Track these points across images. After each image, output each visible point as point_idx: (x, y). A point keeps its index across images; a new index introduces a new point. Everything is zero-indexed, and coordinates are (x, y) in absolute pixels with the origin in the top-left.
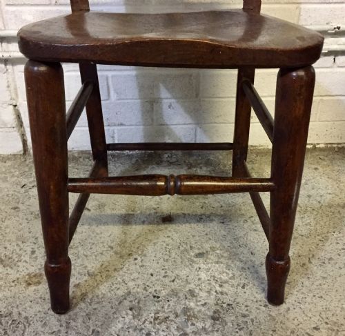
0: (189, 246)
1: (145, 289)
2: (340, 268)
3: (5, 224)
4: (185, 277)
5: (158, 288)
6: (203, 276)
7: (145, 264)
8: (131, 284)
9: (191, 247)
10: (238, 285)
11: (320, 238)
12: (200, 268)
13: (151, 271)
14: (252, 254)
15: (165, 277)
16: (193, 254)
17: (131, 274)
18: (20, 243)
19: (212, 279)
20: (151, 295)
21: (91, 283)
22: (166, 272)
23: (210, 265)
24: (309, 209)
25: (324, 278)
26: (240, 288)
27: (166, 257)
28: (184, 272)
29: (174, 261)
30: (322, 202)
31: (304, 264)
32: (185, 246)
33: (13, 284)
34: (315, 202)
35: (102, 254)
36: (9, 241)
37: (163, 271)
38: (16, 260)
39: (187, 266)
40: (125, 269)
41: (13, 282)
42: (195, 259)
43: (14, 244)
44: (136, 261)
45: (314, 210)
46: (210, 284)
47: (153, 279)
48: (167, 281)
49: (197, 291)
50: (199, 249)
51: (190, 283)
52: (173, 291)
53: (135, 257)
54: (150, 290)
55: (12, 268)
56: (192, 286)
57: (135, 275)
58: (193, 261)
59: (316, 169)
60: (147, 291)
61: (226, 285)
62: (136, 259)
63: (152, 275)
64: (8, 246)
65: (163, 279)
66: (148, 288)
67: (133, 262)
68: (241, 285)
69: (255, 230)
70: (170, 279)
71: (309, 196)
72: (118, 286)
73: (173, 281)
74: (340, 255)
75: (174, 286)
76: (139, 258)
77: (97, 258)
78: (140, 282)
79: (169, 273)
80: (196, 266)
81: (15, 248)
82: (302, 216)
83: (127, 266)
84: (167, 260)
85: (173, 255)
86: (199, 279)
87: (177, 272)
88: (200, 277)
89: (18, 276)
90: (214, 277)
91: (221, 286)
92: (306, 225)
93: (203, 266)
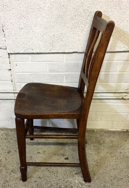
0: (73, 170)
1: (57, 184)
2: (124, 182)
3: (13, 157)
4: (70, 181)
5: (61, 185)
6: (76, 181)
7: (57, 175)
8: (52, 182)
9: (74, 170)
10: (88, 186)
11: (120, 170)
12: (76, 179)
13: (59, 178)
14: (94, 174)
15: (64, 181)
16: (74, 173)
17: (53, 179)
18: (18, 164)
19: (79, 183)
20: (59, 187)
21: (40, 181)
22: (64, 179)
23: (79, 178)
24: (119, 158)
25: (117, 185)
26: (88, 187)
27: (65, 174)
28: (70, 179)
29: (67, 175)
30: (125, 155)
31: (112, 180)
32: (71, 170)
33: (16, 179)
34: (122, 155)
35: (44, 171)
36: (14, 163)
37: (63, 179)
38: (17, 171)
39: (71, 177)
40: (51, 177)
41: (16, 178)
42: (74, 175)
43: (16, 165)
44: (55, 174)
45: (121, 158)
46: (78, 184)
47: (60, 181)
48: (64, 182)
49: (73, 186)
50: (76, 171)
51: (72, 184)
52: (66, 186)
53: (54, 173)
54: (58, 185)
55: (15, 173)
56: (72, 185)
57: (54, 179)
58: (74, 176)
59: (126, 140)
60: (57, 185)
61: (83, 185)
62: (55, 173)
63: (59, 180)
64: (14, 165)
65: (63, 182)
66: (58, 184)
67: (53, 174)
68: (89, 186)
69: (97, 166)
70: (65, 182)
71: (121, 153)
72: (48, 183)
73: (66, 182)
74: (125, 177)
75: (67, 184)
76: (56, 173)
77: (42, 172)
78: (55, 182)
79: (65, 180)
80: (75, 178)
81: (16, 166)
82: (116, 161)
83: (52, 176)
84: (65, 175)
85: (67, 173)
86: (75, 183)
87: (68, 179)
88: (75, 182)
89: (17, 176)
90: (80, 182)
91: (82, 186)
92: (116, 164)
93: (77, 178)
